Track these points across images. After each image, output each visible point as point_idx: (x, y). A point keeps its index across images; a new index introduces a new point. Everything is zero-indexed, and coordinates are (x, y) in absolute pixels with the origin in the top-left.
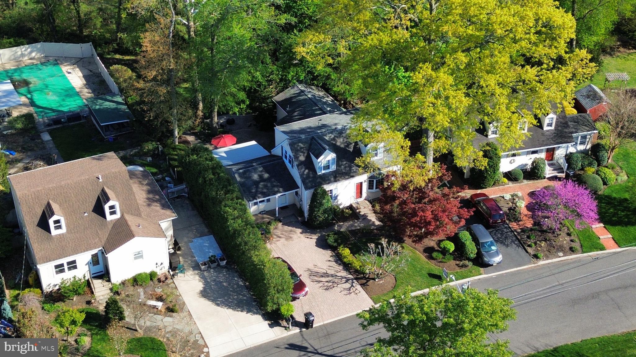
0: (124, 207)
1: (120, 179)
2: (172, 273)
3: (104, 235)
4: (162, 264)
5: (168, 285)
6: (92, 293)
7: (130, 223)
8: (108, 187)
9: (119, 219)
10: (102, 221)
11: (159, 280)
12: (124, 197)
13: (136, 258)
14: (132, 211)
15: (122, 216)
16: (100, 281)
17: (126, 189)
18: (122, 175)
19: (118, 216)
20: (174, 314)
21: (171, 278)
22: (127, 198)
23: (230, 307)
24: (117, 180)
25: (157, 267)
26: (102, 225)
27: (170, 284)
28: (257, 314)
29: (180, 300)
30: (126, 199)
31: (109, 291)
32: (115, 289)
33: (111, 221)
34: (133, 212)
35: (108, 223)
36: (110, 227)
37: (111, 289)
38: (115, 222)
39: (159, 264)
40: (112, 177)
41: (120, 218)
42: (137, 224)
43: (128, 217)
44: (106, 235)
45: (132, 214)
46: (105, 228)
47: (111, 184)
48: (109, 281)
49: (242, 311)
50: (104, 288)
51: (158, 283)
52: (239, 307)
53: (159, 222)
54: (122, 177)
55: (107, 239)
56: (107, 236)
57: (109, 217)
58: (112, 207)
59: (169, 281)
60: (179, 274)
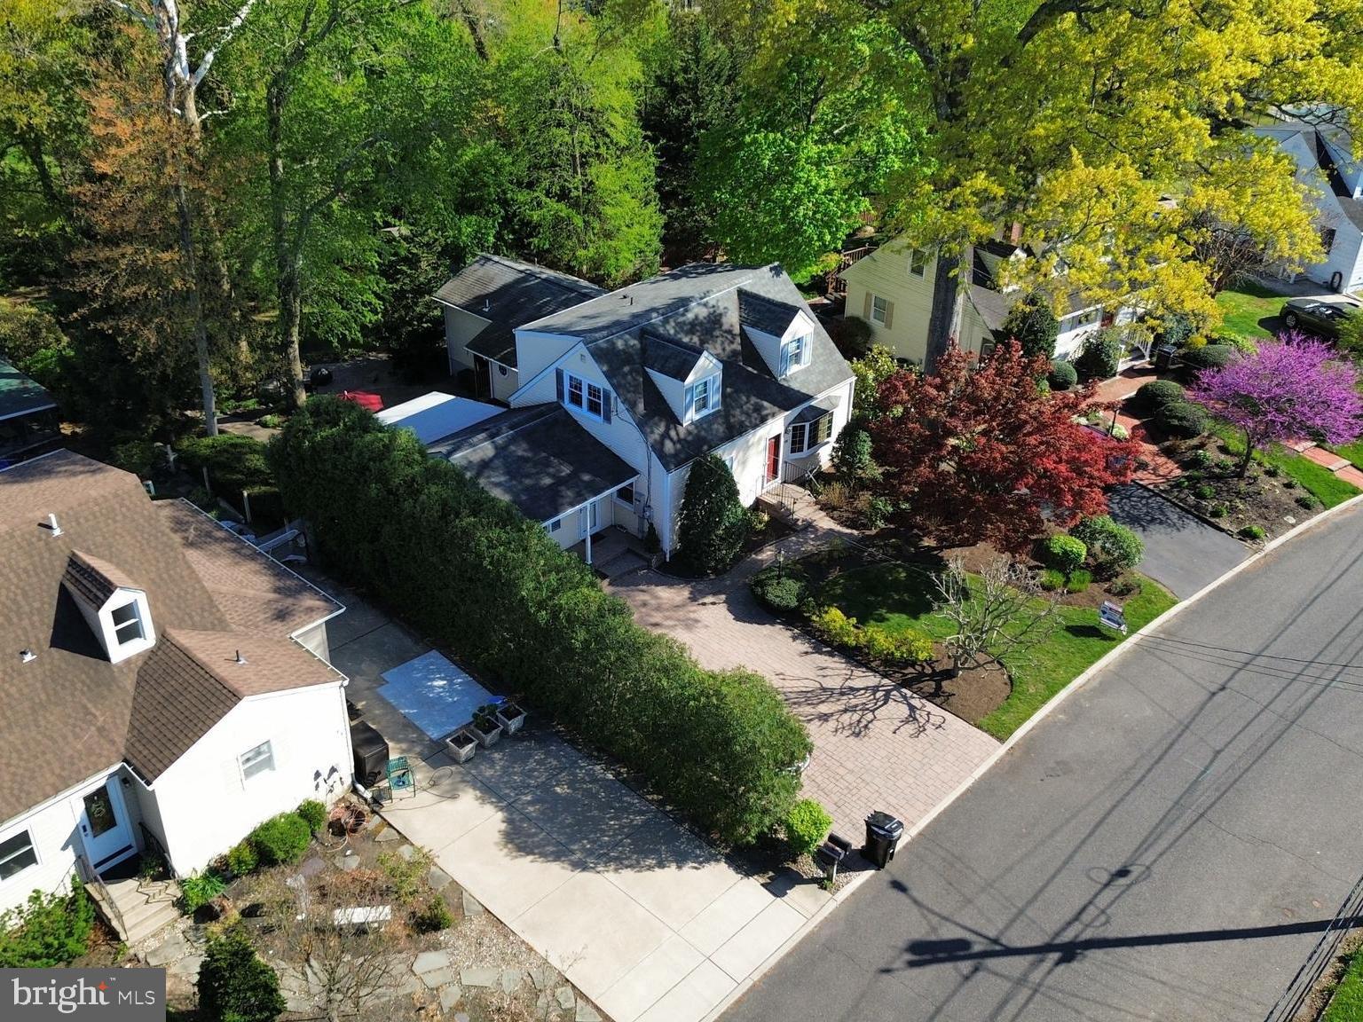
0: (162, 609)
1: (125, 516)
2: (368, 794)
3: (116, 717)
4: (333, 770)
5: (371, 836)
6: (113, 935)
7: (201, 656)
8: (89, 551)
9: (153, 652)
10: (96, 671)
11: (338, 829)
12: (152, 576)
13: (248, 773)
14: (191, 618)
15: (163, 637)
16: (131, 884)
17: (156, 548)
18: (127, 502)
19: (146, 642)
20: (442, 936)
21: (374, 812)
22: (165, 576)
23: (620, 862)
24: (115, 522)
25: (317, 786)
26: (98, 686)
27: (376, 832)
28: (708, 861)
29: (439, 880)
30: (162, 579)
31: (175, 913)
32: (196, 900)
33: (128, 662)
34: (197, 619)
35: (116, 674)
36: (129, 683)
37: (181, 904)
38: (140, 663)
39: (325, 774)
40: (95, 517)
41: (158, 647)
42: (227, 656)
43: (183, 638)
44: (123, 715)
45: (194, 627)
46: (110, 691)
47: (99, 539)
48: (166, 873)
49: (661, 865)
50: (154, 907)
51: (336, 839)
52: (646, 854)
53: (293, 635)
54: (129, 509)
55: (132, 727)
56: (128, 718)
57: (118, 652)
58: (119, 615)
59: (371, 823)
60: (396, 793)
